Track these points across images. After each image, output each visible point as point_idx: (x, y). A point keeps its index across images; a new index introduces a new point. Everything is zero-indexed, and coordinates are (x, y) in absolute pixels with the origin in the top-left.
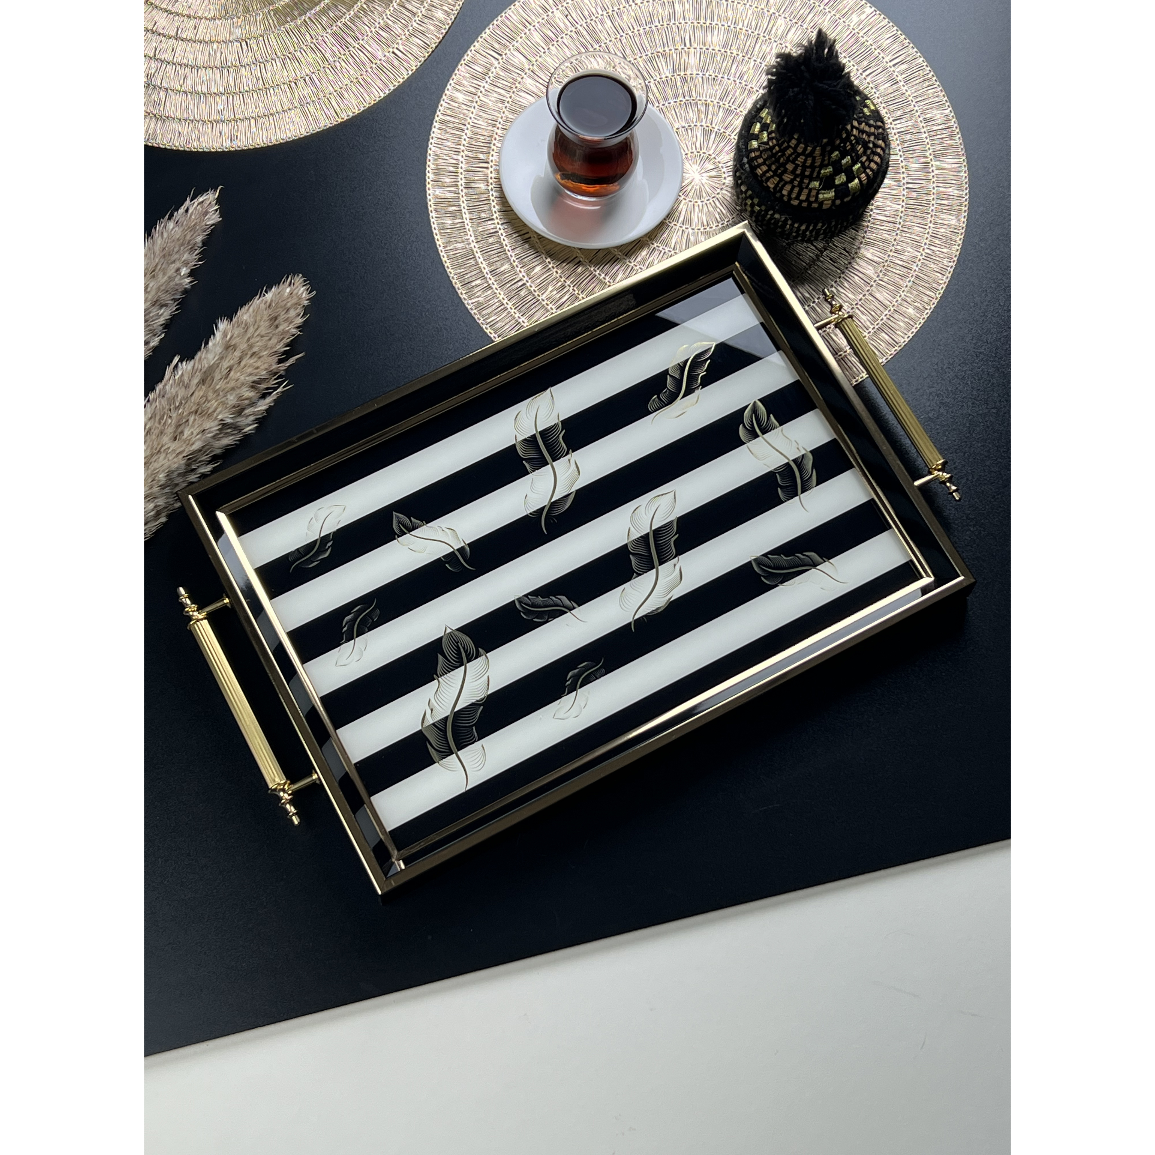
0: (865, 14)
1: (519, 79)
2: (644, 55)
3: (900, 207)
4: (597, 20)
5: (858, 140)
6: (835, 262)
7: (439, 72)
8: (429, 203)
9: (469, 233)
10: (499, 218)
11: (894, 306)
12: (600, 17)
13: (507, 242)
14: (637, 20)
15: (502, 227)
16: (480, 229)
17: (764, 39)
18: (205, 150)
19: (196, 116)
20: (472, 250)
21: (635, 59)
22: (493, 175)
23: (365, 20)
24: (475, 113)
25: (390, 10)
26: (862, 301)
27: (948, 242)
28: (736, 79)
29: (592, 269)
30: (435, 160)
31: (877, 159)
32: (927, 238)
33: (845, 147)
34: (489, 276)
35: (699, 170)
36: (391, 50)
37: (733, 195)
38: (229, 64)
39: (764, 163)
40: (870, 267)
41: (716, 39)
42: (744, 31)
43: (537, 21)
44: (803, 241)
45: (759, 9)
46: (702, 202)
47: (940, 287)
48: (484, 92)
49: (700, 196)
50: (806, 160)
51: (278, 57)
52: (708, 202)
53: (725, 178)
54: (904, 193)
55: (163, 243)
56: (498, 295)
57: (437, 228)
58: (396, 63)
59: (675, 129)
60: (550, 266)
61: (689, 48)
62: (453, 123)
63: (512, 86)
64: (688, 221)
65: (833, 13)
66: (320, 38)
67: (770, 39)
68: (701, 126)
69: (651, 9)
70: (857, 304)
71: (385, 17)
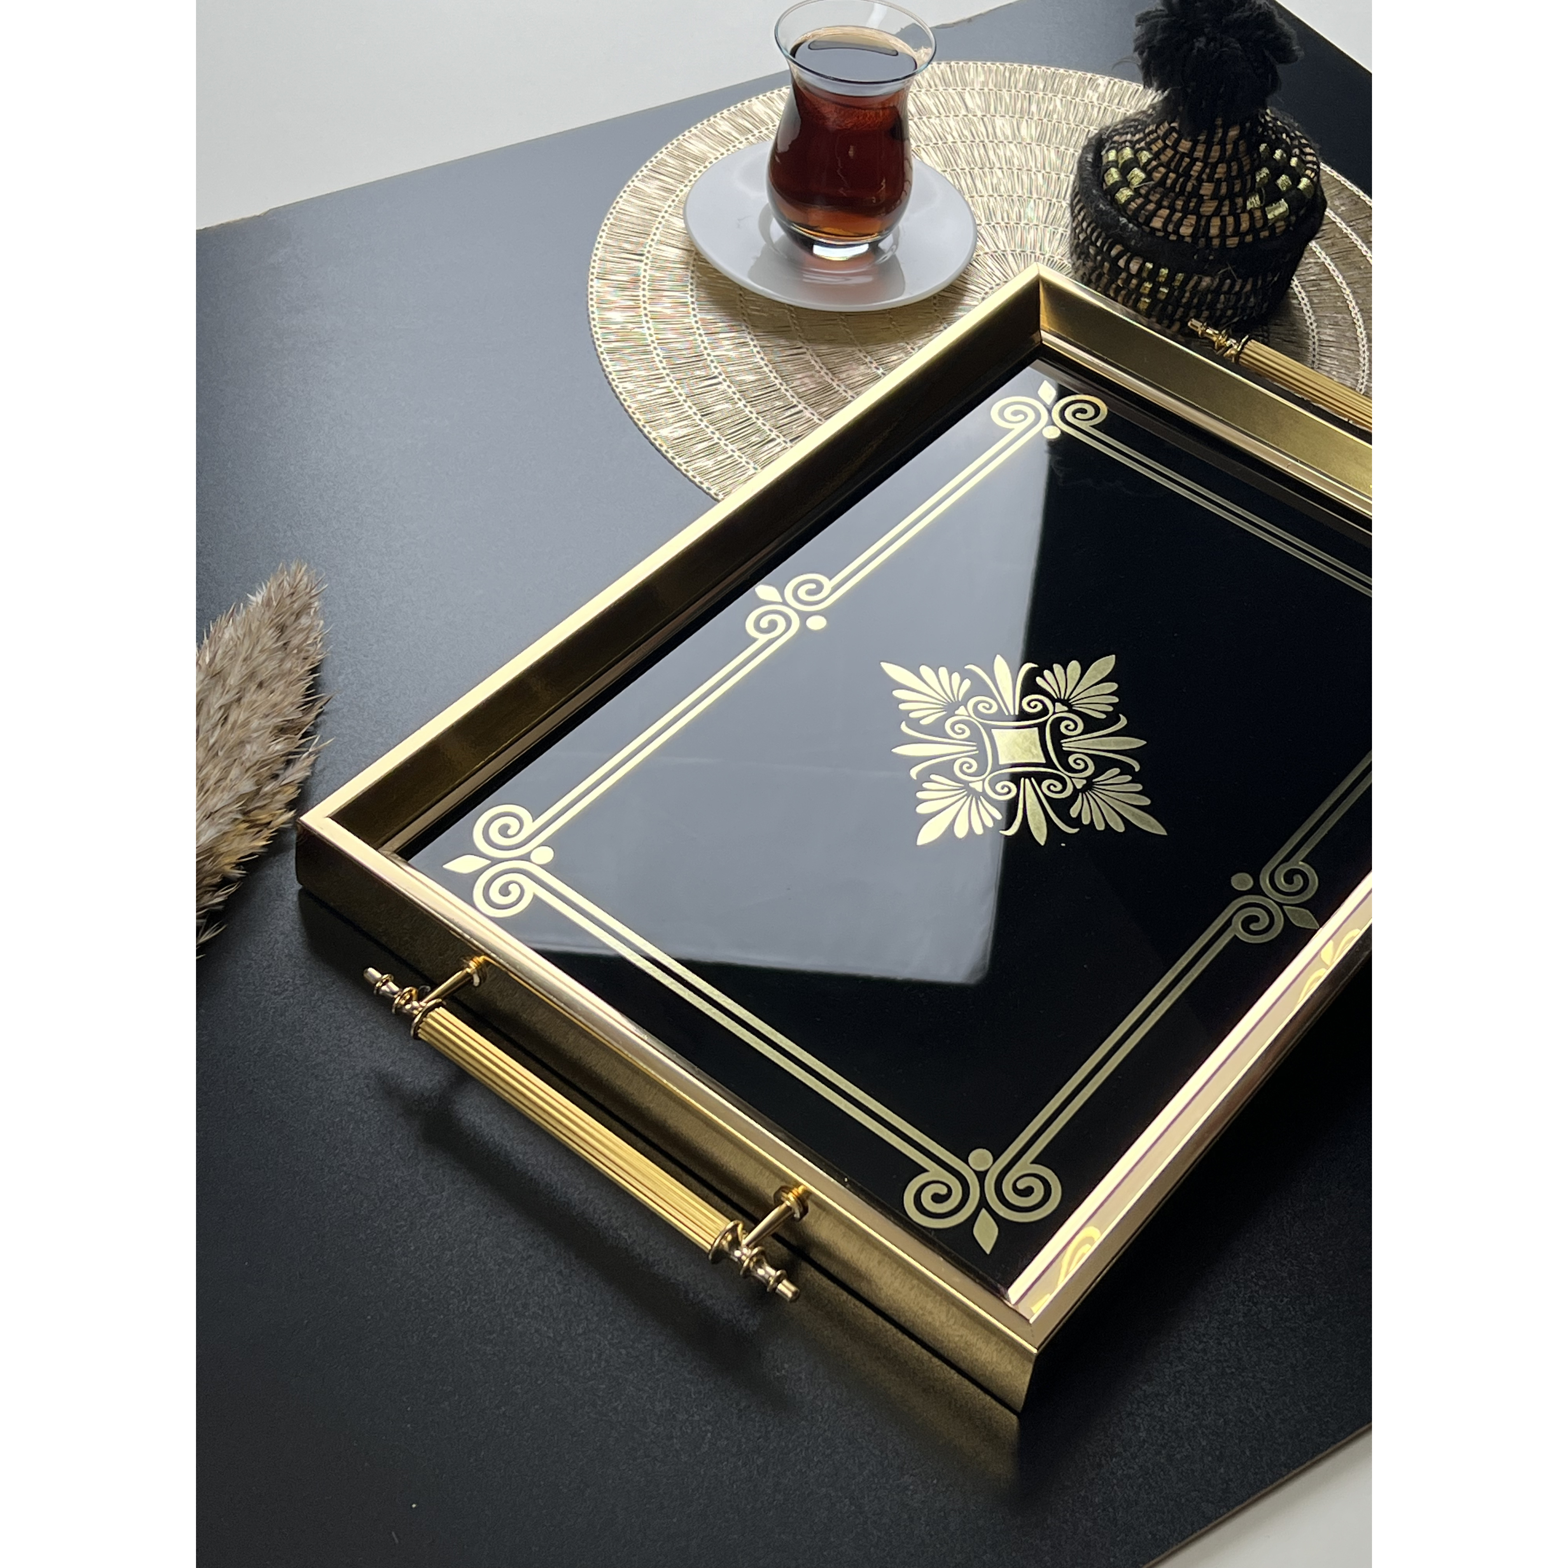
0: (1102, 85)
17: (994, 144)
24: (652, 327)
30: (634, 397)
48: (648, 301)
50: (1229, 168)
57: (696, 475)
62: (626, 348)
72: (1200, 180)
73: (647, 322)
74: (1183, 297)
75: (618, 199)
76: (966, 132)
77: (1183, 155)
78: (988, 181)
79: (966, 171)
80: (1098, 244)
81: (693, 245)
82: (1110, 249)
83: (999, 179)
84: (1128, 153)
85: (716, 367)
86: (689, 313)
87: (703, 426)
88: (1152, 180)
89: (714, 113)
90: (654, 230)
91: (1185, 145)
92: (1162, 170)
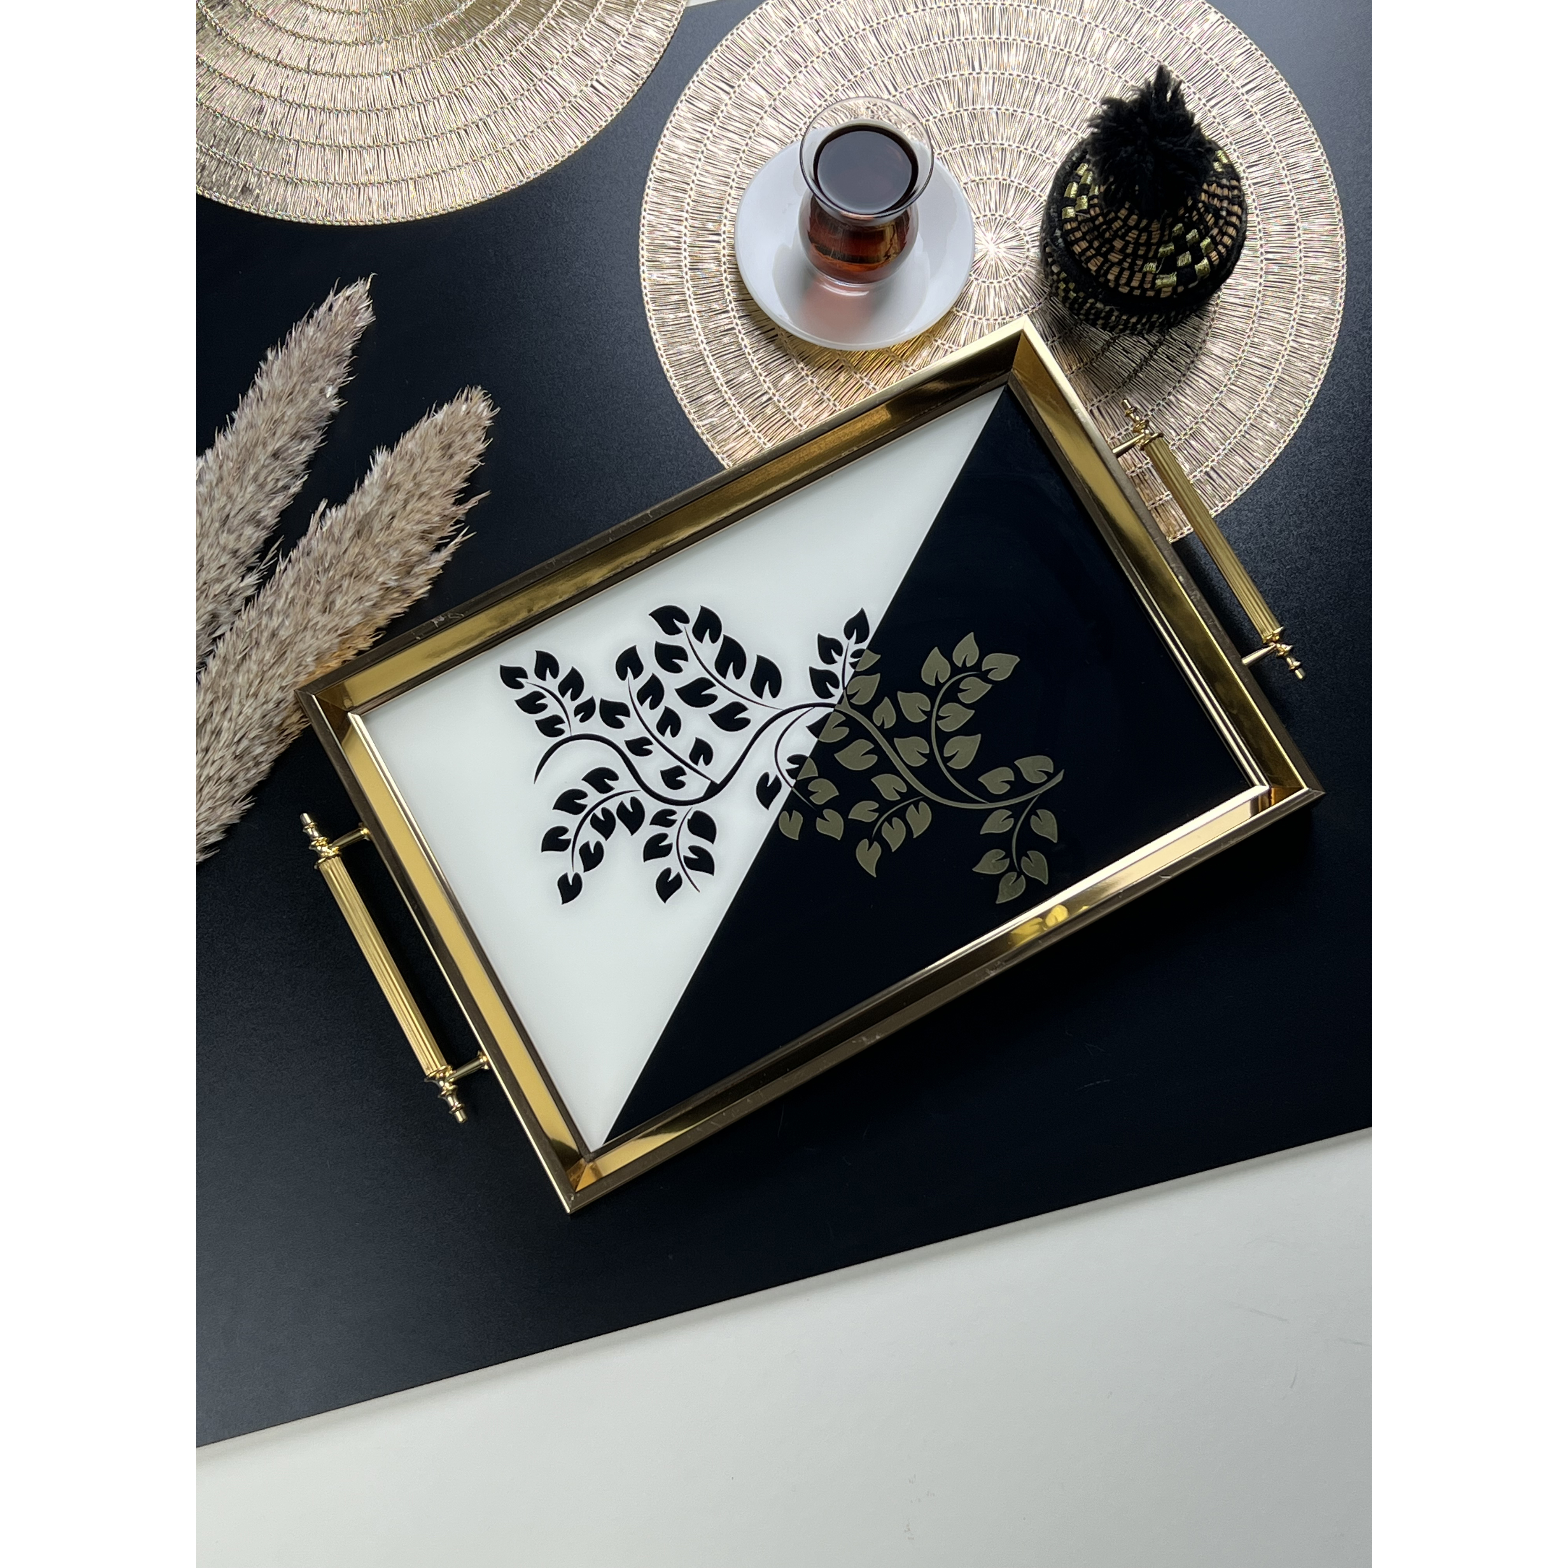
0: (1209, 22)
1: (758, 120)
2: (920, 83)
3: (1257, 284)
4: (857, 36)
5: (1208, 208)
6: (1172, 361)
7: (652, 111)
8: (644, 291)
9: (697, 331)
10: (735, 309)
11: (1250, 418)
12: (861, 32)
13: (747, 341)
14: (910, 35)
15: (739, 322)
16: (712, 325)
17: (1077, 59)
18: (351, 223)
19: (337, 178)
20: (701, 354)
21: (908, 89)
22: (726, 252)
23: (553, 41)
24: (700, 166)
25: (586, 28)
26: (1209, 414)
27: (1320, 331)
28: (1041, 114)
29: (858, 376)
30: (651, 232)
31: (1231, 231)
32: (1292, 327)
33: (1191, 217)
34: (725, 388)
35: (995, 239)
36: (589, 83)
37: (1039, 272)
38: (379, 106)
39: (1083, 238)
40: (1219, 367)
41: (1014, 59)
42: (1050, 48)
43: (778, 40)
44: (1132, 334)
45: (1071, 16)
46: (999, 282)
47: (1310, 393)
48: (711, 138)
49: (997, 275)
50: (1139, 236)
51: (442, 96)
52: (1007, 283)
53: (1028, 249)
54: (1263, 265)
55: (302, 354)
56: (737, 414)
57: (655, 325)
58: (596, 100)
59: (962, 184)
60: (803, 373)
61: (978, 73)
62: (671, 181)
63: (749, 129)
64: (981, 310)
65: (1167, 21)
66: (496, 68)
67: (1084, 58)
68: (996, 179)
69: (927, 21)
70: (1203, 417)
71: (580, 38)
73: (700, 159)
76: (1063, 38)
79: (1036, 82)
83: (1057, 100)
84: (1089, 177)
88: (1090, 213)
92: (1098, 209)
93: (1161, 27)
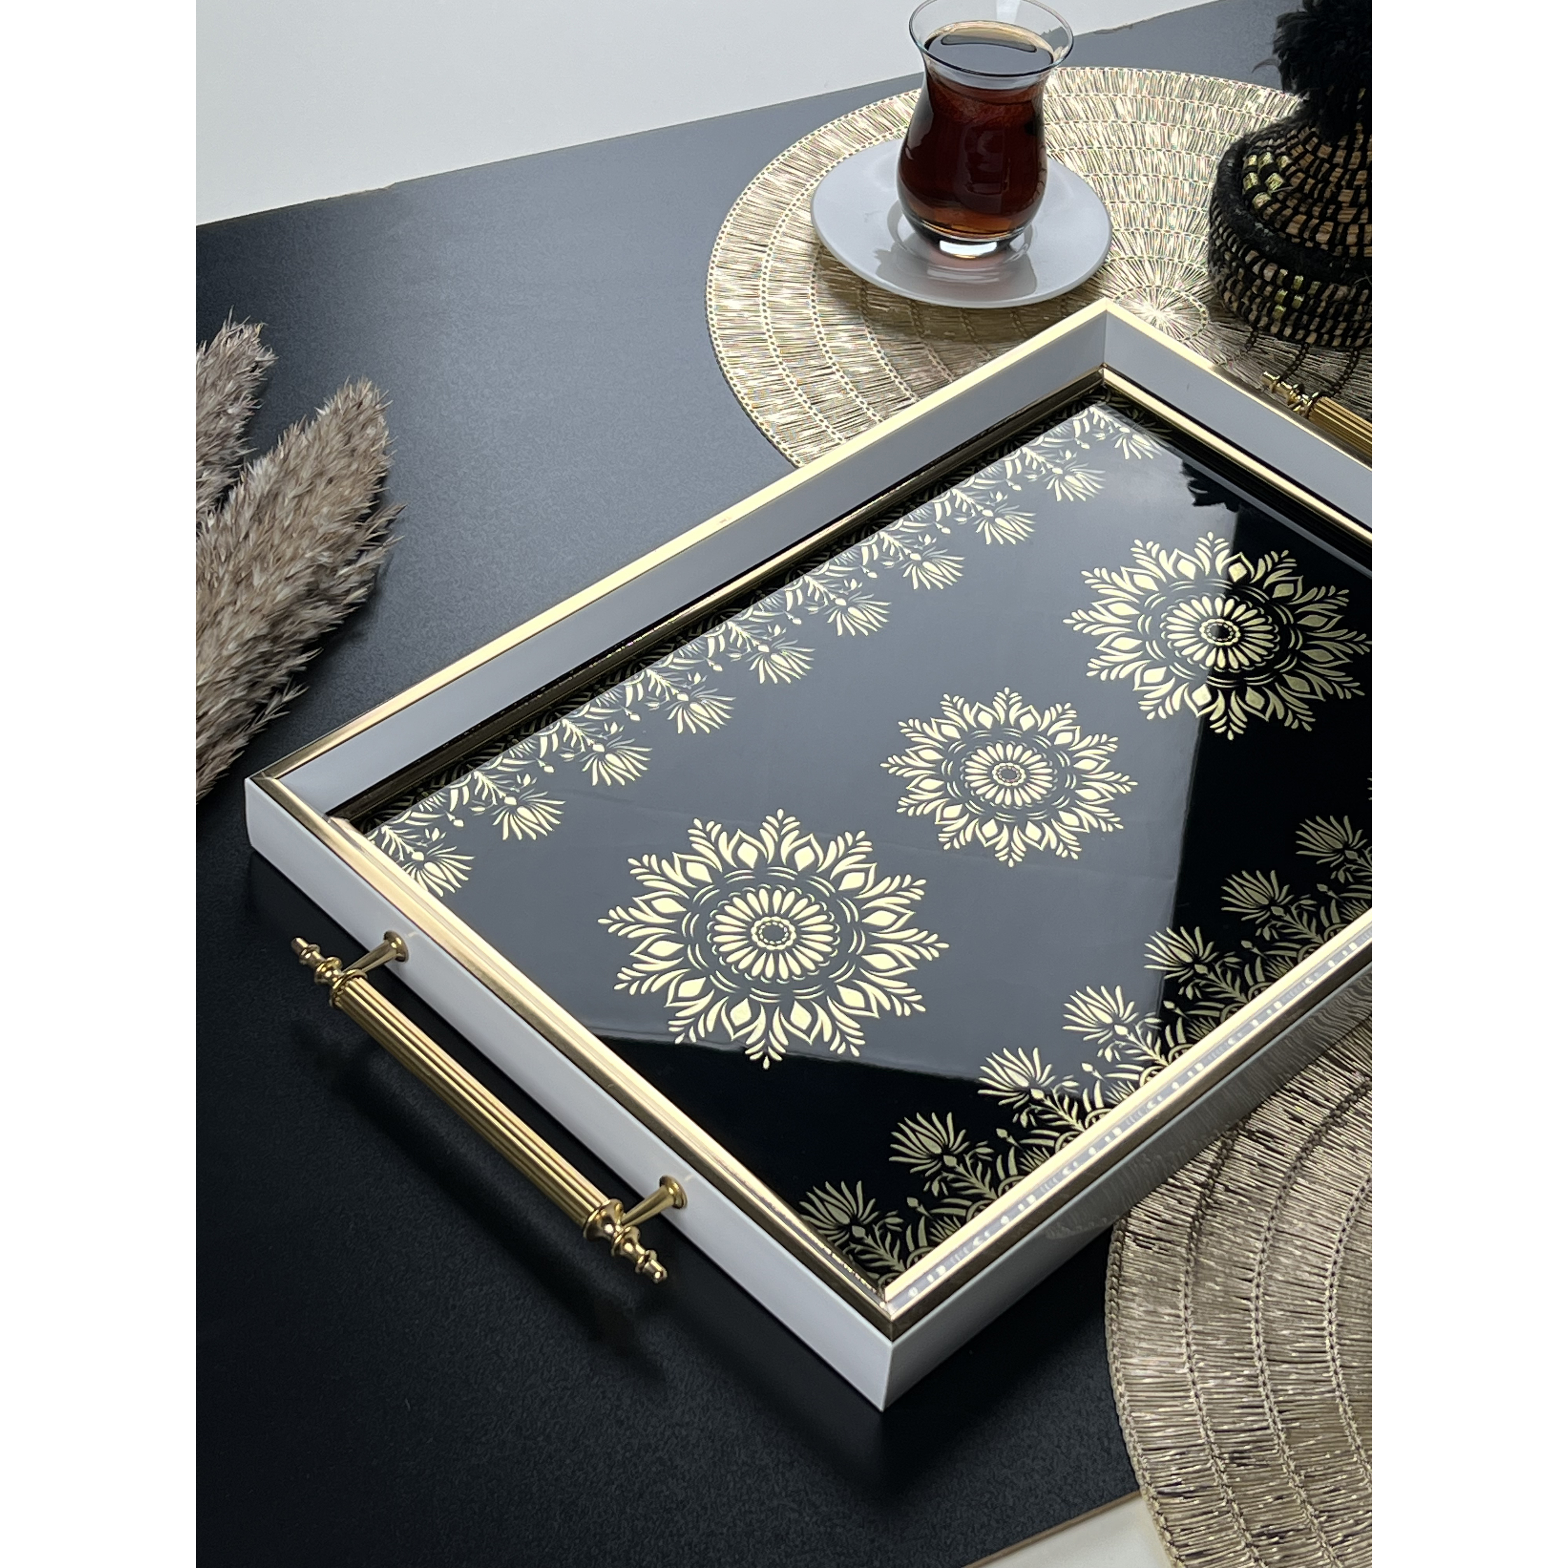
8: (769, 433)
17: (1142, 151)
22: (847, 382)
24: (769, 316)
28: (1134, 200)
30: (745, 383)
35: (1156, 307)
39: (1296, 212)
42: (1105, 148)
43: (795, 199)
48: (768, 291)
67: (1148, 149)
72: (1339, 187)
73: (765, 311)
74: (1319, 306)
75: (746, 190)
76: (1113, 139)
77: (1323, 161)
78: (1131, 187)
79: (1110, 177)
80: (1234, 250)
81: (817, 238)
82: (1245, 254)
83: (1143, 186)
84: (1268, 158)
85: (830, 358)
86: (807, 304)
87: (811, 413)
88: (1290, 185)
89: (852, 110)
90: (780, 222)
91: (1325, 151)
92: (1301, 175)
93: (1214, 111)
